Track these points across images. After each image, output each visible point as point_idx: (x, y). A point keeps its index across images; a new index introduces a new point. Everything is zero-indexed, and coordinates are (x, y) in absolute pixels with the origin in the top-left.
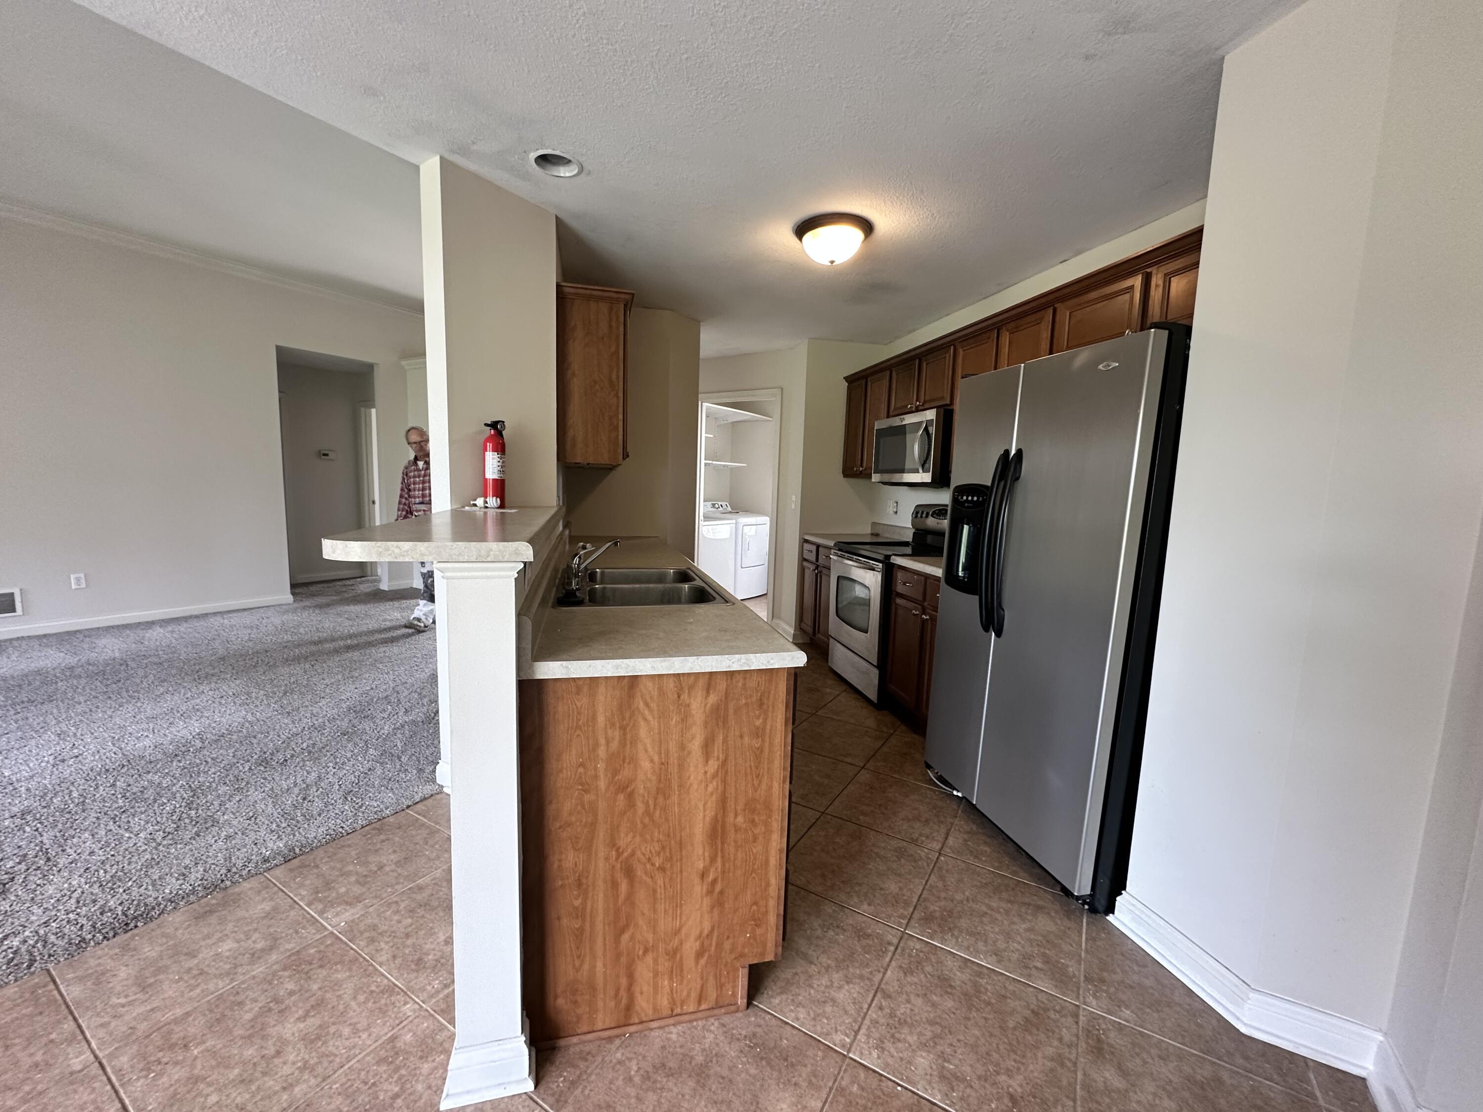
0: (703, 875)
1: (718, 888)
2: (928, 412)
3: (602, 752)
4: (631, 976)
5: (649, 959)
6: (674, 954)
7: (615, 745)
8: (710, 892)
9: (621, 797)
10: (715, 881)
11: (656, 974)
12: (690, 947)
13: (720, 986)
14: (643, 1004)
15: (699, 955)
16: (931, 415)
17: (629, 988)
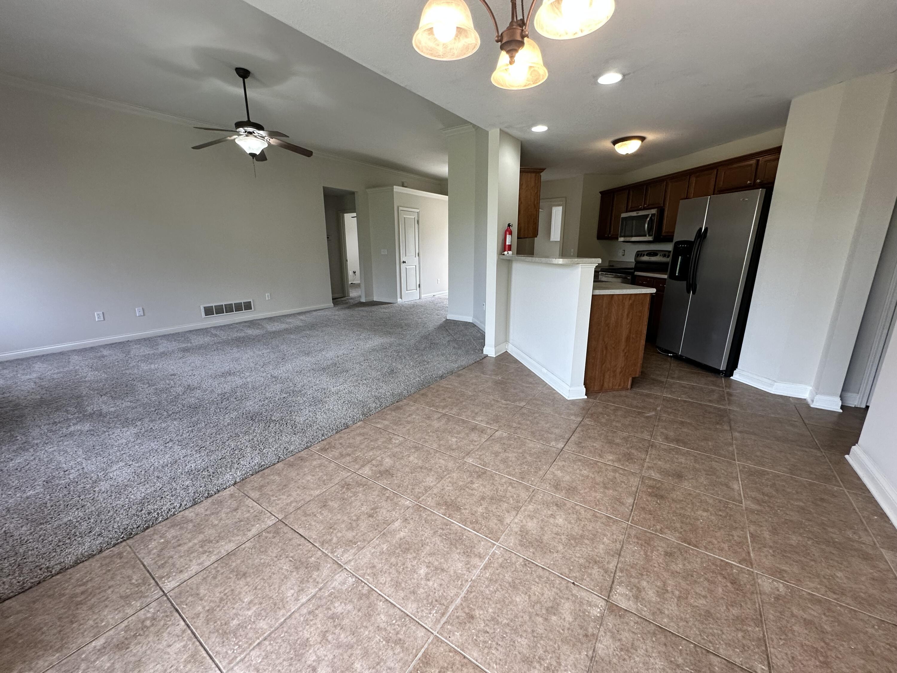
0: (623, 351)
1: (627, 354)
2: (652, 210)
3: (603, 315)
4: (604, 376)
5: (608, 373)
6: (614, 371)
7: (607, 313)
8: (625, 356)
9: (607, 328)
10: (626, 353)
11: (610, 377)
12: (618, 370)
13: (624, 383)
14: (606, 385)
15: (620, 373)
16: (654, 211)
17: (603, 380)
